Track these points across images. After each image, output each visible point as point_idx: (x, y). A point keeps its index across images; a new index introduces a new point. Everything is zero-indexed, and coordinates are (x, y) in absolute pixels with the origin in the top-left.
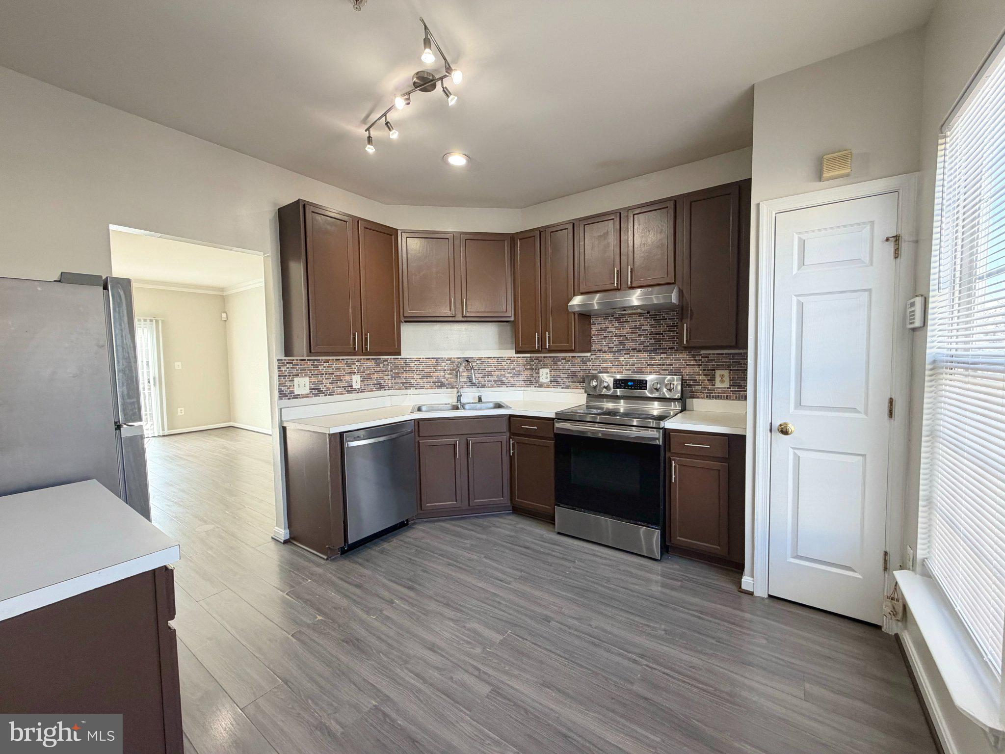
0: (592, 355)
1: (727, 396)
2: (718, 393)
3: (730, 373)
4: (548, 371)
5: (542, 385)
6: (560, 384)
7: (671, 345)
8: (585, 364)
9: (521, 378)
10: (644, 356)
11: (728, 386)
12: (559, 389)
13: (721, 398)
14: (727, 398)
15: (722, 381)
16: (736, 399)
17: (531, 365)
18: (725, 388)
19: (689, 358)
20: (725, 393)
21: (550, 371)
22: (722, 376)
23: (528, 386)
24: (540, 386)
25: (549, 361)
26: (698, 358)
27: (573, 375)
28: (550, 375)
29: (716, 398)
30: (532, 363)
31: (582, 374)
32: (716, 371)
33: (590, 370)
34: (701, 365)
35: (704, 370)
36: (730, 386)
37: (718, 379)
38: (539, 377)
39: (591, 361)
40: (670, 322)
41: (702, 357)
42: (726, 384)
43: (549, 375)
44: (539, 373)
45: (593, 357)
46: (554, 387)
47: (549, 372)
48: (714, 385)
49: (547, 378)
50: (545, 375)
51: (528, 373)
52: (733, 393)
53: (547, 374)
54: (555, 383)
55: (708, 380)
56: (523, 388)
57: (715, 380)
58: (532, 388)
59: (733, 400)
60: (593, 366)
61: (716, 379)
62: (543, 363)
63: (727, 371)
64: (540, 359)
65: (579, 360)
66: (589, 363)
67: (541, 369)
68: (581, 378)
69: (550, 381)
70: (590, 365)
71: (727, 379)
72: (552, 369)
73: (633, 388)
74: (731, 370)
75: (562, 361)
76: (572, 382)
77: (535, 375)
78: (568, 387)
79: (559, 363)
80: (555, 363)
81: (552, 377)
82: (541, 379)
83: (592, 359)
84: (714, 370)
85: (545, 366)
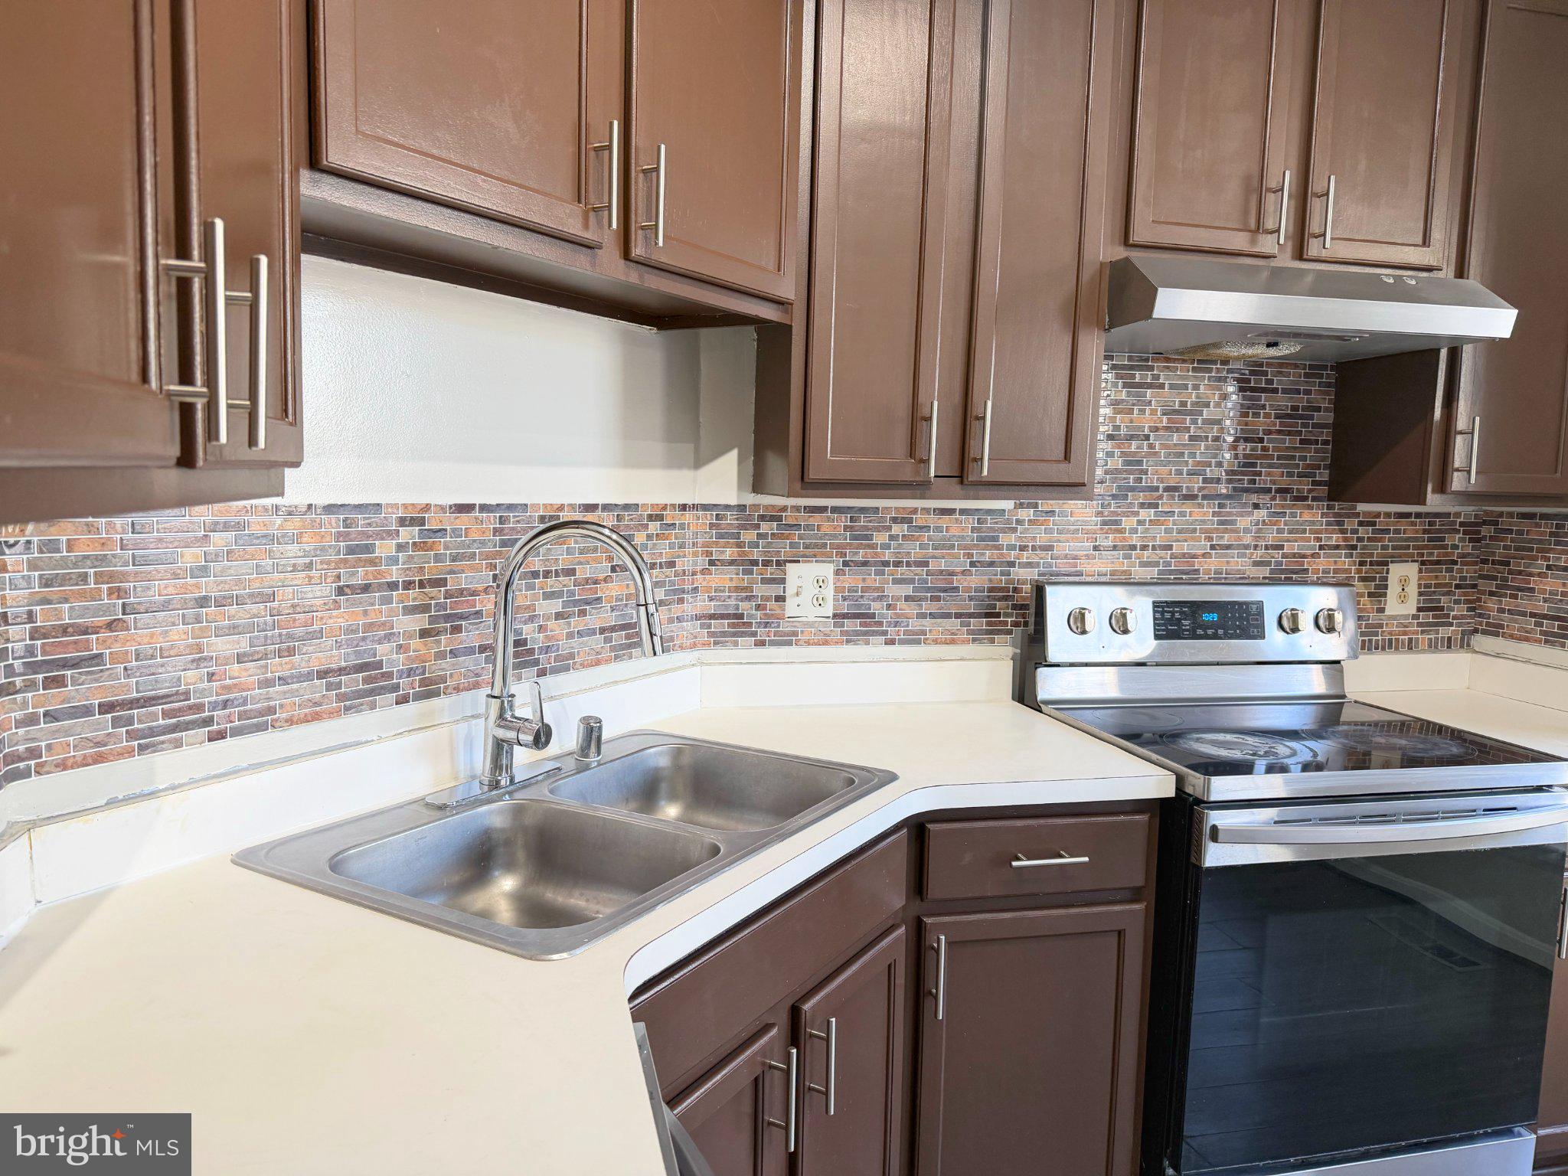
0: (1019, 507)
1: (1410, 640)
2: (1390, 633)
3: (1420, 571)
4: (827, 570)
5: (794, 634)
6: (881, 624)
7: (1284, 482)
8: (989, 539)
9: (692, 606)
10: (1203, 513)
11: (1414, 611)
12: (876, 649)
13: (1397, 648)
14: (1411, 646)
15: (1403, 599)
16: (1433, 647)
17: (739, 545)
18: (1406, 617)
19: (1329, 524)
20: (1405, 633)
21: (837, 572)
22: (1404, 582)
23: (718, 639)
24: (786, 640)
25: (832, 527)
26: (1350, 524)
27: (936, 592)
28: (837, 590)
29: (1383, 649)
30: (748, 536)
31: (977, 580)
32: (1391, 566)
33: (1012, 564)
34: (1354, 547)
35: (1362, 564)
36: (1419, 609)
37: (1393, 590)
38: (780, 599)
39: (1014, 530)
40: (1284, 402)
41: (1361, 524)
42: (1411, 606)
43: (831, 587)
44: (783, 581)
45: (1026, 514)
46: (850, 638)
47: (831, 577)
48: (1381, 610)
49: (820, 602)
50: (810, 590)
51: (724, 578)
52: (1423, 632)
53: (820, 583)
54: (857, 621)
55: (1370, 595)
56: (695, 654)
57: (1385, 595)
58: (744, 651)
59: (1423, 651)
60: (1023, 548)
61: (1389, 591)
62: (800, 537)
63: (1415, 566)
64: (789, 517)
65: (971, 522)
66: (1005, 539)
67: (798, 561)
68: (971, 599)
69: (835, 616)
70: (1012, 547)
71: (1413, 590)
72: (845, 564)
73: (1220, 632)
74: (1423, 563)
75: (896, 529)
76: (932, 616)
77: (760, 590)
78: (914, 639)
79: (880, 538)
80: (863, 538)
81: (844, 599)
82: (791, 608)
83: (1018, 522)
84: (1386, 564)
85: (814, 551)
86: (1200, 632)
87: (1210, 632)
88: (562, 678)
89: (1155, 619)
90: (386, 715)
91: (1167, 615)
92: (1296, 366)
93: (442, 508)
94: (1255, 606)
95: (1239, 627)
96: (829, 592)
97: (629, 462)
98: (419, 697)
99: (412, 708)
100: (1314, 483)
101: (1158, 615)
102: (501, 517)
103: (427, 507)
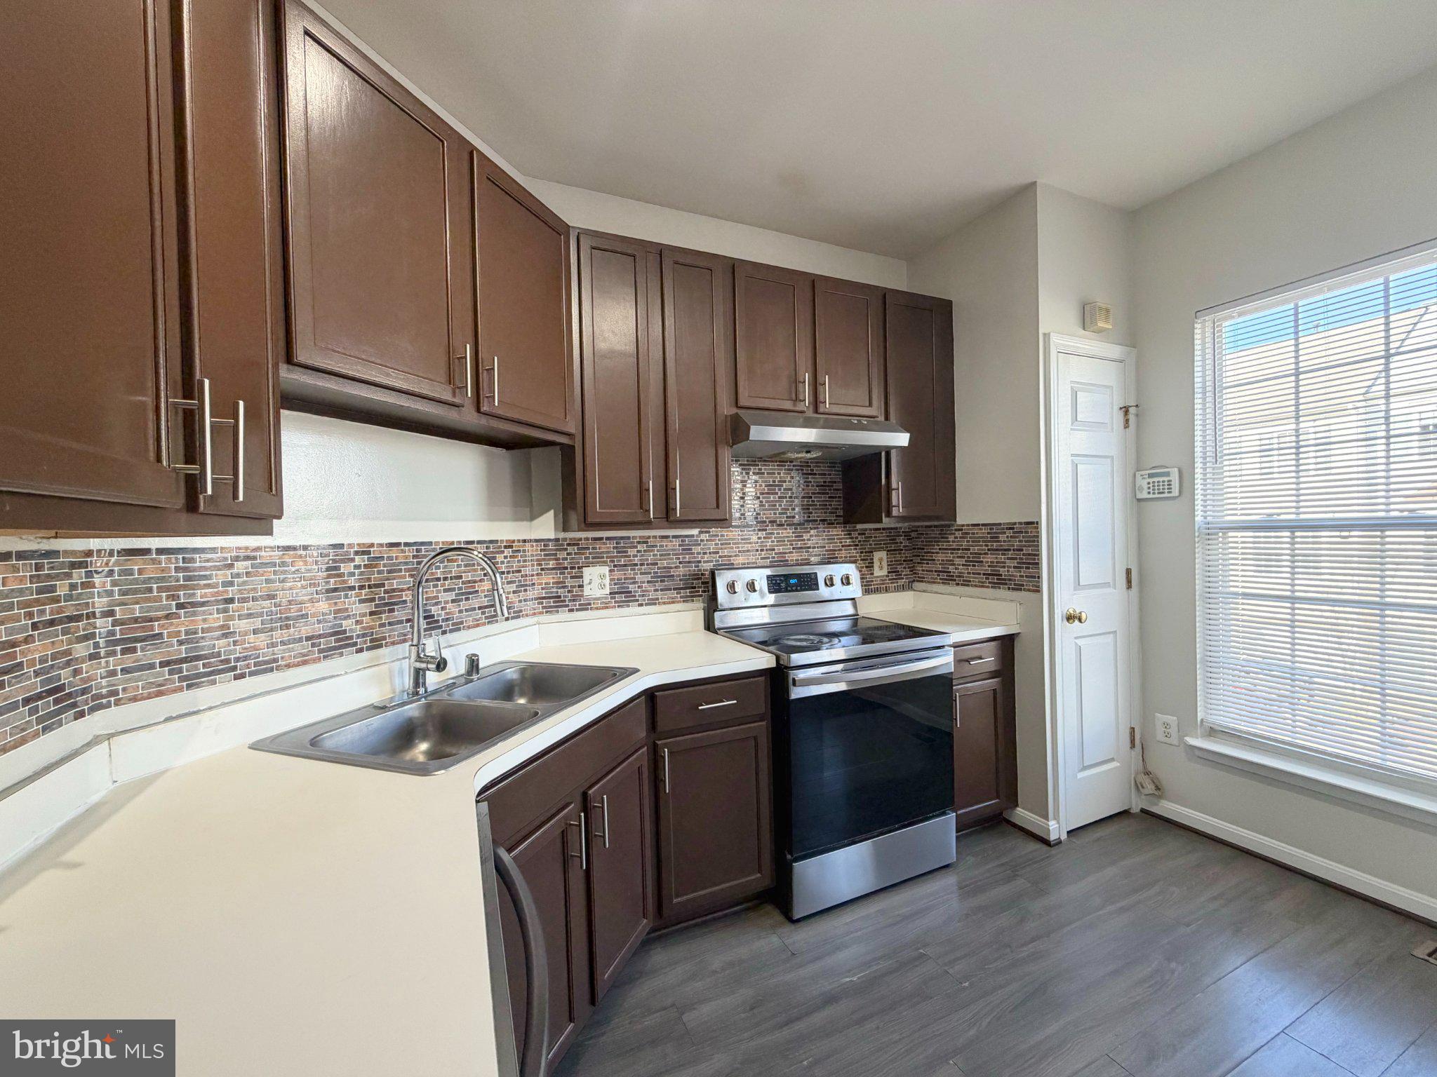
0: (701, 532)
1: (886, 587)
2: (877, 584)
3: (887, 554)
4: (605, 570)
5: (590, 604)
6: (635, 596)
7: (823, 516)
8: (688, 550)
9: (531, 593)
10: (788, 532)
11: (886, 574)
12: (634, 609)
13: (881, 592)
14: (887, 590)
15: (881, 568)
16: (897, 589)
17: (557, 559)
18: (883, 576)
19: (845, 535)
20: (883, 584)
21: (610, 571)
22: (881, 560)
23: (548, 610)
24: (585, 607)
25: (607, 548)
26: (855, 534)
27: (663, 578)
28: (611, 580)
29: (875, 592)
30: (562, 555)
31: (682, 570)
32: (874, 553)
33: (700, 562)
34: (857, 545)
35: (861, 553)
36: (889, 572)
37: (876, 564)
38: (581, 586)
39: (700, 545)
40: (820, 480)
41: (859, 534)
42: (884, 572)
43: (608, 578)
44: (582, 577)
45: (704, 536)
46: (619, 604)
47: (607, 573)
48: (872, 574)
49: (602, 587)
50: (597, 581)
51: (549, 579)
52: (891, 583)
53: (602, 577)
54: (623, 595)
55: (867, 567)
56: (535, 619)
57: (873, 567)
58: (563, 615)
59: (892, 592)
60: (705, 553)
61: (875, 565)
62: (590, 553)
63: (885, 552)
64: (583, 544)
65: (676, 542)
66: (696, 549)
67: (589, 566)
68: (680, 580)
69: (611, 593)
70: (699, 553)
71: (885, 564)
72: (615, 566)
73: (799, 588)
74: (888, 551)
75: (640, 547)
76: (662, 590)
77: (569, 582)
78: (653, 602)
79: (631, 552)
80: (622, 552)
81: (615, 584)
82: (587, 591)
83: (702, 541)
84: (872, 552)
85: (598, 560)
86: (789, 589)
87: (794, 588)
88: (455, 634)
89: (768, 584)
90: (349, 659)
91: (774, 582)
92: (823, 463)
93: (381, 545)
94: (813, 575)
95: (808, 585)
96: (607, 581)
97: (492, 517)
98: (369, 649)
99: (365, 654)
100: (837, 516)
101: (769, 582)
102: (417, 549)
103: (372, 545)
